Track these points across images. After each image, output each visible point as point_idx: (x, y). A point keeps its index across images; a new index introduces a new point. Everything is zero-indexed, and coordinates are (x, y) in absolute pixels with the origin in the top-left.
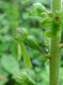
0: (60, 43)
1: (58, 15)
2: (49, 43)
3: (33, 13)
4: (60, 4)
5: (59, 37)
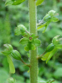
3: (18, 32)
4: (36, 27)
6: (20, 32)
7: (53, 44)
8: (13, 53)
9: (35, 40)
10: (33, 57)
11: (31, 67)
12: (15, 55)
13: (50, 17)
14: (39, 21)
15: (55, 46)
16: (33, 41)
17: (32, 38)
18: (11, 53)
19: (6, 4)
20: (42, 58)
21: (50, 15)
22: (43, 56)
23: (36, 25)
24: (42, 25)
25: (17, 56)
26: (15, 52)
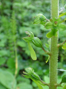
0: (58, 43)
1: (56, 20)
2: (49, 45)
5: (57, 37)
6: (39, 21)
9: (59, 24)
11: (52, 55)
14: (61, 8)
16: (58, 26)
17: (58, 22)
18: (32, 40)
20: (63, 46)
22: (64, 45)
25: (38, 44)
26: (36, 39)
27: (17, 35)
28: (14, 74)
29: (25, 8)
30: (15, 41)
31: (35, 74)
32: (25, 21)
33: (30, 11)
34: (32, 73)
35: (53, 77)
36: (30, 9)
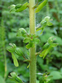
7: (49, 43)
8: (17, 50)
10: (33, 54)
12: (19, 52)
13: (46, 21)
14: (38, 25)
15: (50, 44)
16: (34, 40)
17: (33, 37)
18: (15, 50)
19: (11, 11)
21: (46, 20)
23: (35, 28)
24: (40, 28)
25: (20, 53)
27: (6, 40)
28: (3, 77)
29: (14, 15)
30: (4, 46)
31: (18, 77)
32: (13, 27)
33: (18, 18)
34: (16, 77)
35: (33, 80)
36: (18, 16)
